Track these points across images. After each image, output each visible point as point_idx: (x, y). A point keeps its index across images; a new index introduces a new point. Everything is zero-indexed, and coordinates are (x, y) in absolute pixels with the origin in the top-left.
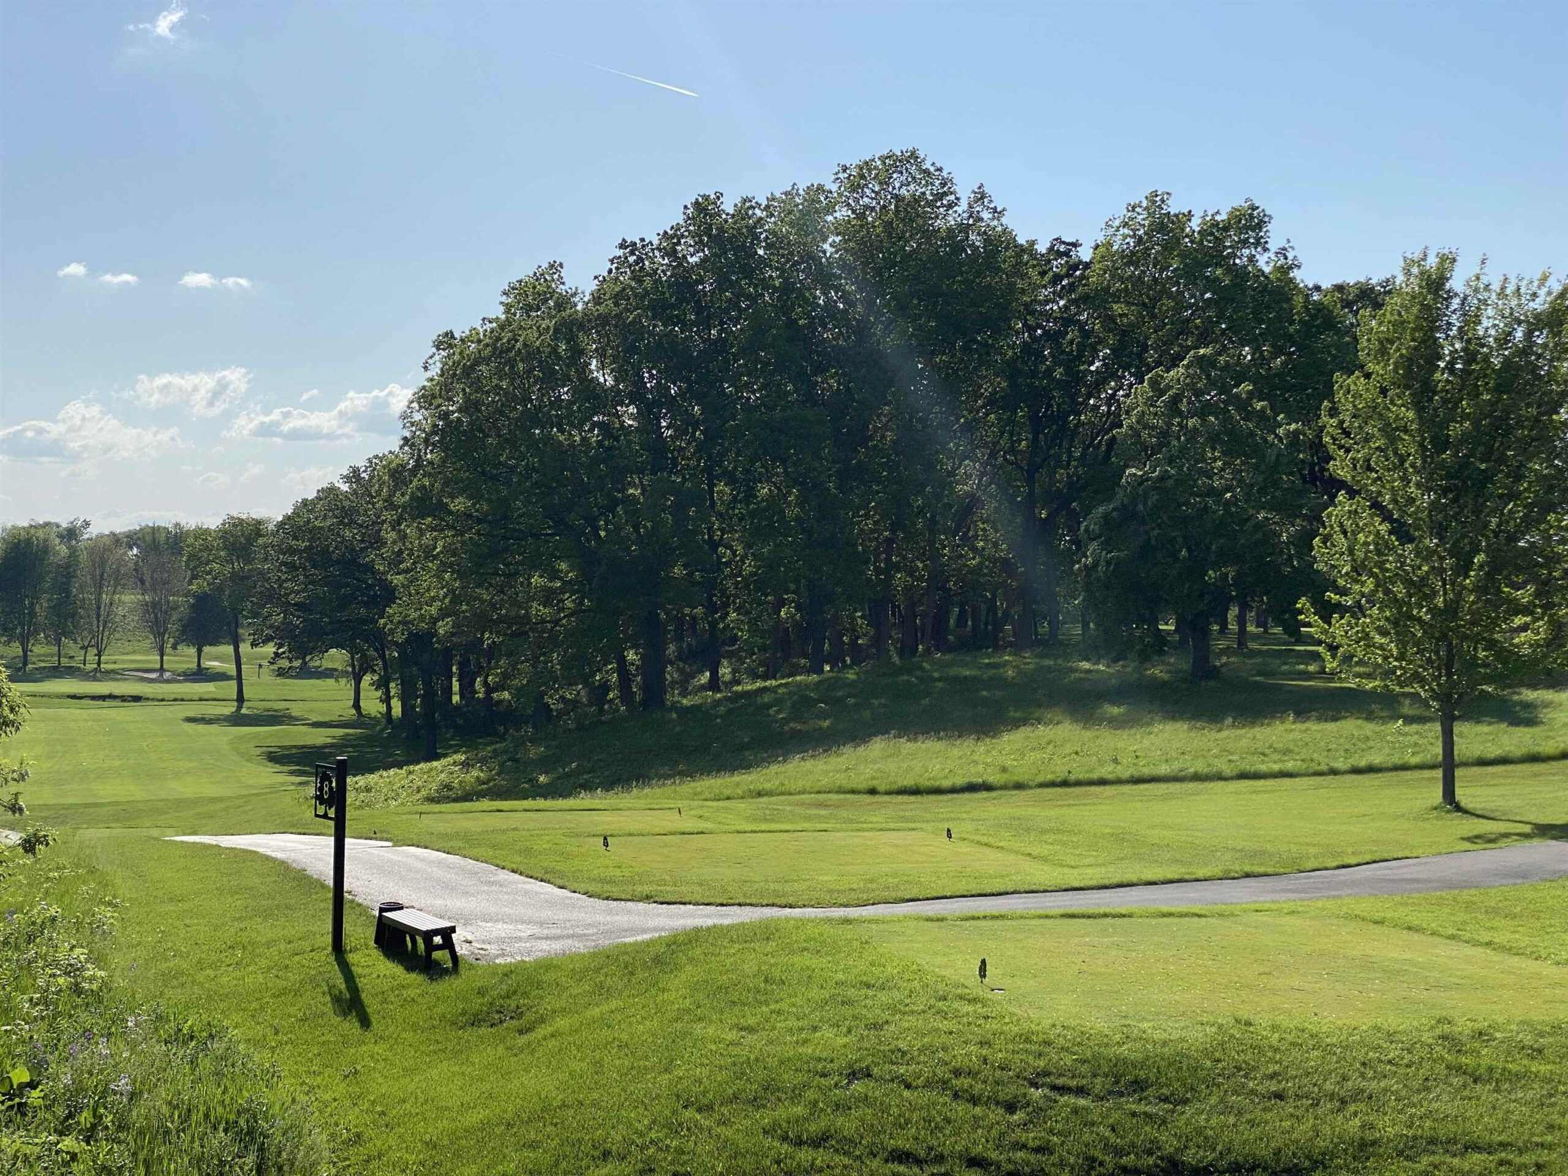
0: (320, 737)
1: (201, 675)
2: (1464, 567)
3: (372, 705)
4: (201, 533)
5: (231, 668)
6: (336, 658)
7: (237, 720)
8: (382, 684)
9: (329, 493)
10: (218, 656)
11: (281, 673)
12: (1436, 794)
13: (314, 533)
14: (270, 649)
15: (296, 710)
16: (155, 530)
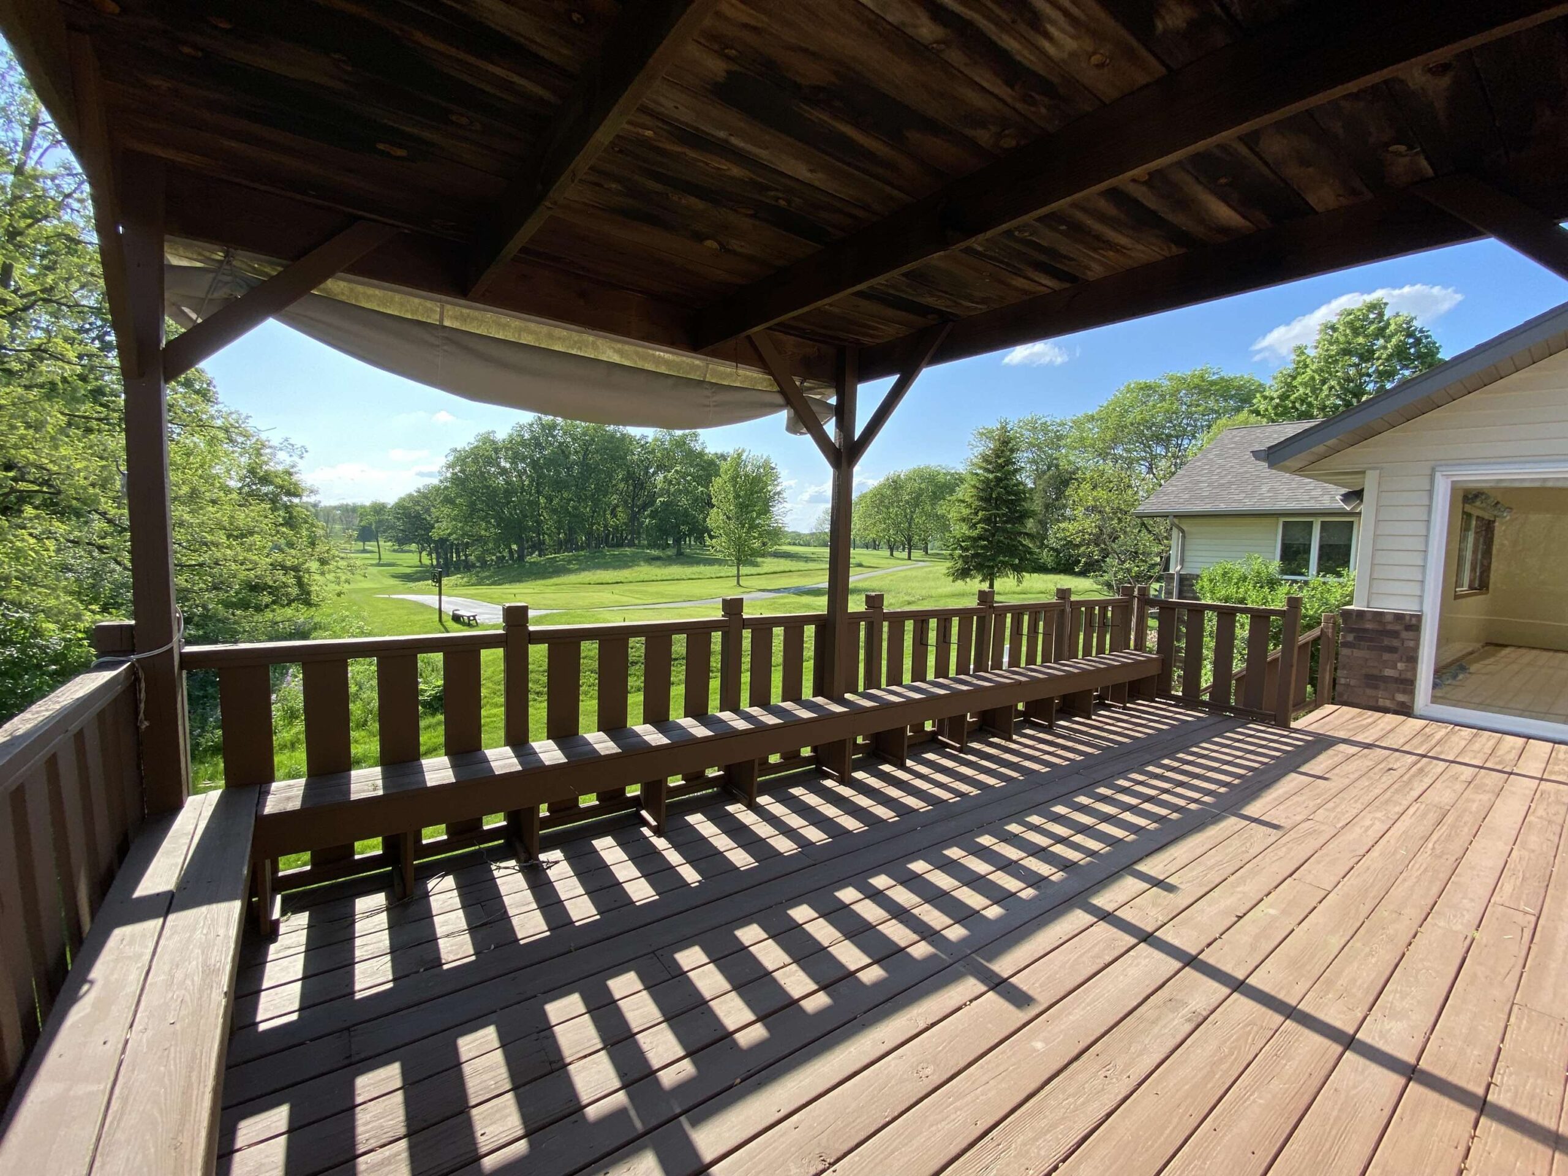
0: (409, 571)
1: (364, 551)
2: (743, 527)
3: (426, 561)
4: (363, 507)
5: (376, 549)
6: (414, 546)
7: (379, 565)
8: (430, 554)
9: (410, 496)
10: (371, 546)
11: (394, 551)
12: (735, 583)
13: (404, 508)
14: (390, 544)
15: (399, 562)
16: (347, 505)
